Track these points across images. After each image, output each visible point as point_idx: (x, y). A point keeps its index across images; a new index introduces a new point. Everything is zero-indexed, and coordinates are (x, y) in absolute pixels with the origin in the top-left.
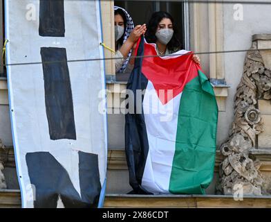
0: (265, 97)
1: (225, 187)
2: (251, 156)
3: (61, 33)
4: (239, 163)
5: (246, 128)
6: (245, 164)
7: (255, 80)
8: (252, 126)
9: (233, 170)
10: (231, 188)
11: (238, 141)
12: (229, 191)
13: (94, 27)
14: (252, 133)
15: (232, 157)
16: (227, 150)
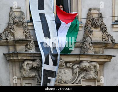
0: (93, 26)
1: (85, 52)
2: (92, 43)
3: (43, 9)
4: (89, 45)
5: (90, 35)
6: (90, 45)
7: (91, 22)
8: (91, 35)
9: (87, 47)
10: (87, 52)
11: (88, 39)
12: (86, 53)
13: (51, 7)
14: (91, 36)
15: (87, 43)
16: (85, 41)
